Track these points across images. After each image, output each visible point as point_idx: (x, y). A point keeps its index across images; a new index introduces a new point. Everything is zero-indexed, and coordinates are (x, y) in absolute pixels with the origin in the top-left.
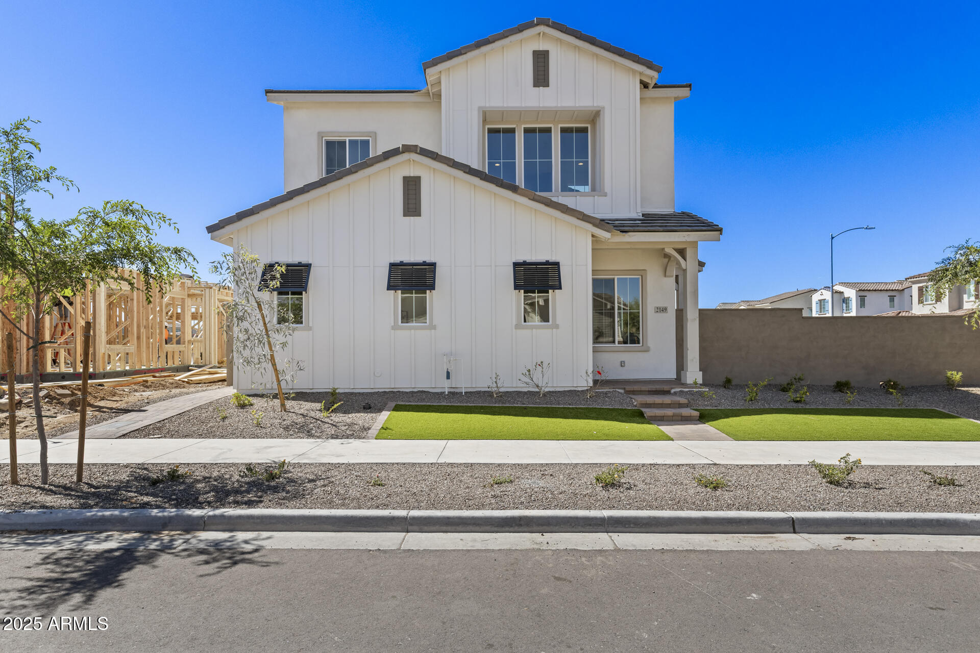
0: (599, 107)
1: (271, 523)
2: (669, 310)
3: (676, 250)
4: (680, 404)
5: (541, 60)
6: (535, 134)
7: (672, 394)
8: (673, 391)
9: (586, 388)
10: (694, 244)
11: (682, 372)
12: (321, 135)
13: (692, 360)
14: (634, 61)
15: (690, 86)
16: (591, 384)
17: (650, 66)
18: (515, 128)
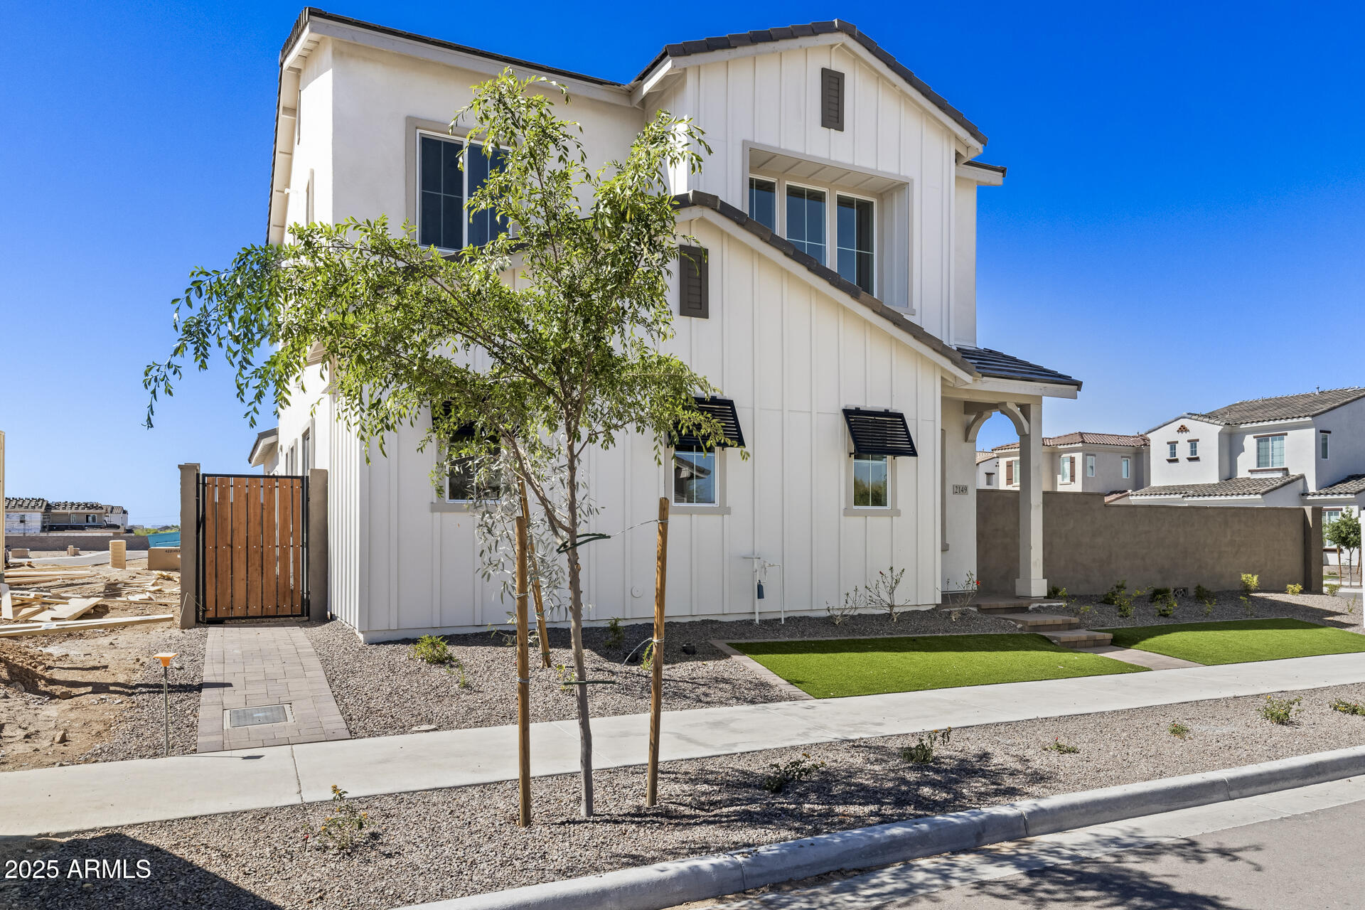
0: (907, 177)
1: (1098, 812)
2: (969, 489)
3: (1018, 405)
4: (1070, 624)
5: (832, 84)
6: (801, 200)
7: (1030, 612)
8: (1030, 608)
9: (930, 608)
10: (1038, 399)
11: (1017, 580)
12: (412, 123)
13: (1036, 563)
14: (955, 120)
15: (1003, 171)
16: (939, 601)
17: (974, 134)
18: (774, 183)
